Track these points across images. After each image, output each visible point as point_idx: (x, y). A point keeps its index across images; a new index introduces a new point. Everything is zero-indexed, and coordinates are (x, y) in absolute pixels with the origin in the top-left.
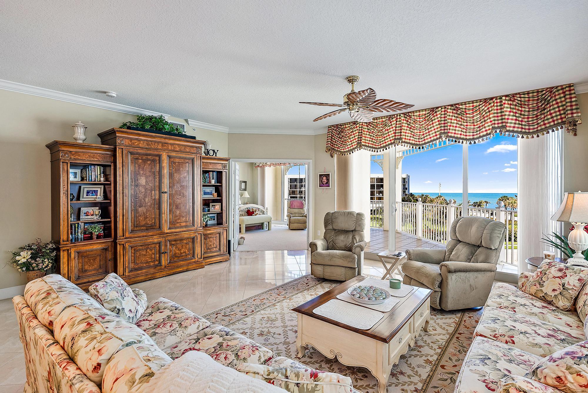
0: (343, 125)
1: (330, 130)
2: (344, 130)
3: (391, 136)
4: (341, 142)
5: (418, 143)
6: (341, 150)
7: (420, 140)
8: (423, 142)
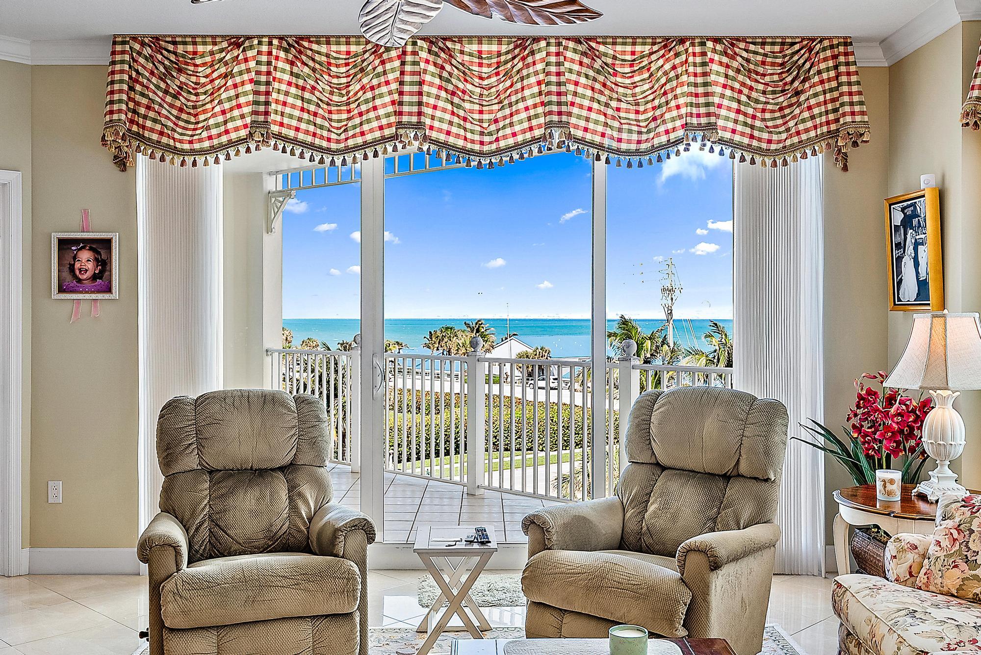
0: (185, 43)
1: (123, 52)
2: (187, 64)
3: (381, 112)
4: (175, 112)
5: (477, 147)
6: (181, 141)
7: (487, 139)
8: (494, 147)
